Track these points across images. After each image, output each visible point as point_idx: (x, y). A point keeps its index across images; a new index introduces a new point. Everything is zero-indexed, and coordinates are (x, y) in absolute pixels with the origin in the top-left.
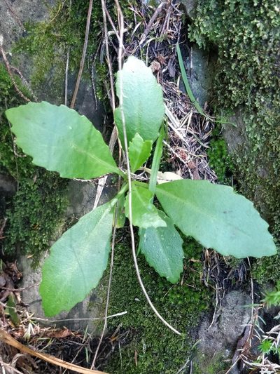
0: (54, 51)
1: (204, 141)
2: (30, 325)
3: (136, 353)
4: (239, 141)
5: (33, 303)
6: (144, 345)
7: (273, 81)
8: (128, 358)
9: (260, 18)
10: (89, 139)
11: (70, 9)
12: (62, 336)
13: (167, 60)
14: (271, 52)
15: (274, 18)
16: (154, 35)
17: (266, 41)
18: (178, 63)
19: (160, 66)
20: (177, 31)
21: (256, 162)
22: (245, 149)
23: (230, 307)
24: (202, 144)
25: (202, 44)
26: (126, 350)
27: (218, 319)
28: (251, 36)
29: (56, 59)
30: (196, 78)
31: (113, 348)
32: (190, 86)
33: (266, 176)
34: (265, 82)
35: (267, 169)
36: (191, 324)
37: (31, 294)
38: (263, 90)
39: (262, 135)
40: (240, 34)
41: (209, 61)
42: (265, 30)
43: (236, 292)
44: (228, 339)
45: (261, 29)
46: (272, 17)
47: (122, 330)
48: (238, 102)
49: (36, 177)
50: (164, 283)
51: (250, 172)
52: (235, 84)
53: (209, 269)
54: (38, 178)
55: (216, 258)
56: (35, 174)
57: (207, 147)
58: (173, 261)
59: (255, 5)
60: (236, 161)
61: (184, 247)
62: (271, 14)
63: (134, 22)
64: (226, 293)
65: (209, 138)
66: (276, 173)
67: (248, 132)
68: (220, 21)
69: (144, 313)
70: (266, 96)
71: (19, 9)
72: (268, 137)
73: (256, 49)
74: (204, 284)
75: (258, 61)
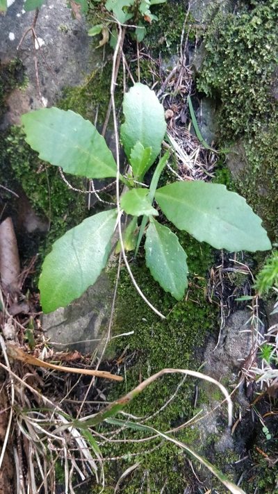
0: (86, 107)
1: (210, 172)
2: (45, 349)
3: (141, 376)
4: (241, 167)
5: (50, 328)
6: (149, 366)
7: (267, 107)
8: (133, 381)
9: (255, 57)
10: (92, 142)
11: (101, 75)
12: (72, 358)
13: (180, 110)
14: (264, 83)
15: (266, 55)
16: (170, 92)
17: (260, 75)
18: (189, 112)
19: (173, 114)
20: (189, 86)
21: (256, 182)
22: (246, 173)
23: (236, 328)
24: (208, 173)
25: (208, 93)
26: (131, 372)
27: (225, 340)
28: (247, 73)
29: (88, 113)
30: (205, 124)
31: (119, 370)
32: (200, 130)
33: (266, 194)
34: (260, 108)
35: (266, 187)
36: (195, 343)
37: (50, 319)
38: (260, 117)
39: (260, 156)
40: (238, 73)
41: (216, 109)
42: (258, 65)
43: (242, 312)
44: (235, 361)
45: (255, 65)
46: (264, 54)
47: (129, 352)
48: (238, 131)
49: (66, 216)
50: (169, 301)
51: (252, 193)
52: (235, 115)
53: (213, 287)
54: (67, 217)
55: (220, 276)
56: (65, 213)
57: (213, 176)
58: (177, 275)
59: (250, 47)
60: (238, 186)
61: (188, 264)
62: (263, 52)
63: (153, 81)
64: (232, 313)
65: (215, 169)
66: (274, 188)
67: (248, 156)
68: (223, 70)
69: (151, 334)
70: (263, 122)
71: (62, 78)
72: (265, 156)
73: (252, 83)
74: (208, 300)
75: (254, 92)
